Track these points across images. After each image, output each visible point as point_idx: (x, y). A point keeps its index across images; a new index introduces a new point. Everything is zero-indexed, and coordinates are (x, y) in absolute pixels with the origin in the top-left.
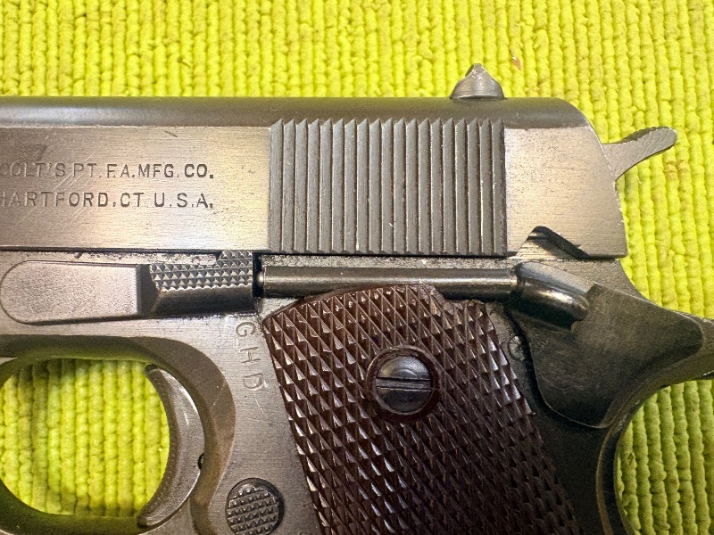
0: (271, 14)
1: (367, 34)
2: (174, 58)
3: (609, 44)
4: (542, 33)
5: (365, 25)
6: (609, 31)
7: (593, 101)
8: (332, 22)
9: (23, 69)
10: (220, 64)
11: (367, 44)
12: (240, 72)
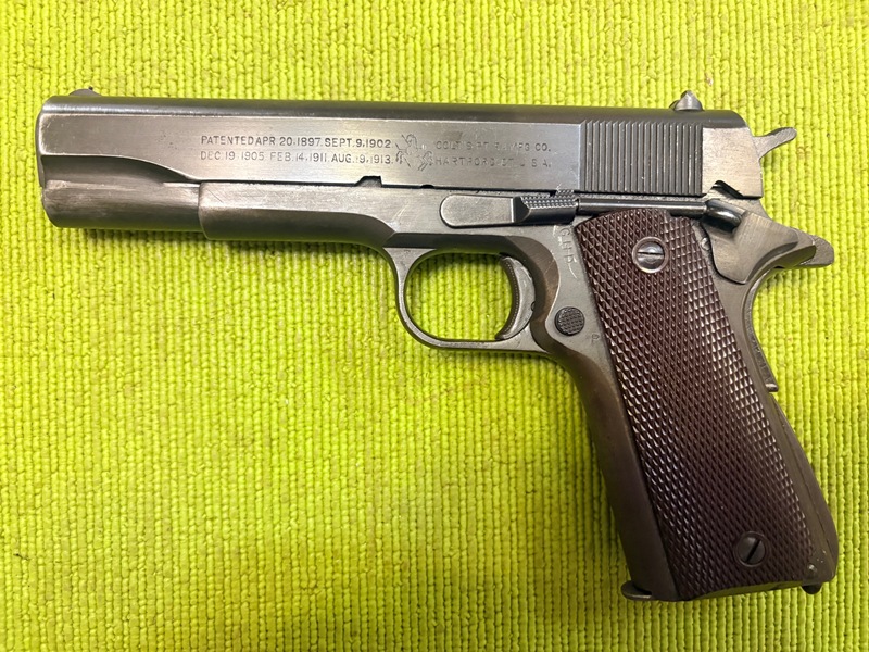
0: (556, 47)
1: (616, 61)
2: (496, 74)
3: (767, 71)
4: (726, 63)
5: (615, 55)
6: (767, 63)
7: (756, 107)
8: (595, 53)
9: (401, 79)
10: (524, 79)
11: (616, 68)
12: (537, 84)
